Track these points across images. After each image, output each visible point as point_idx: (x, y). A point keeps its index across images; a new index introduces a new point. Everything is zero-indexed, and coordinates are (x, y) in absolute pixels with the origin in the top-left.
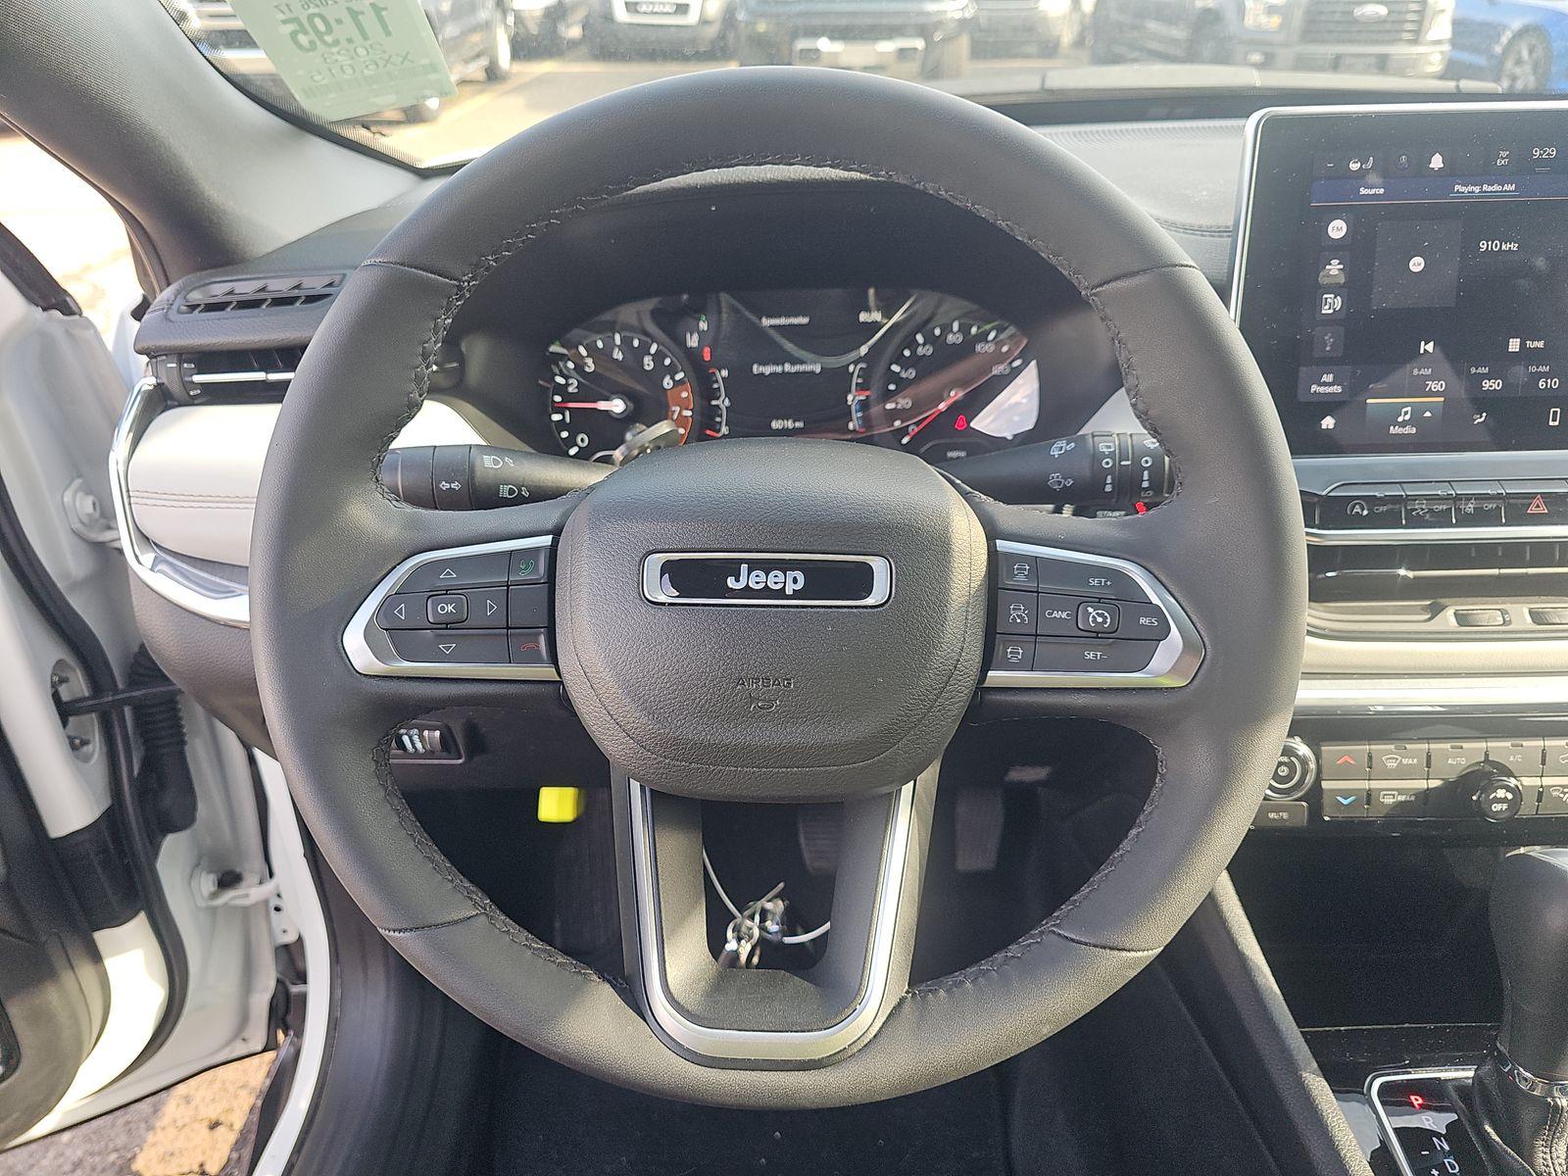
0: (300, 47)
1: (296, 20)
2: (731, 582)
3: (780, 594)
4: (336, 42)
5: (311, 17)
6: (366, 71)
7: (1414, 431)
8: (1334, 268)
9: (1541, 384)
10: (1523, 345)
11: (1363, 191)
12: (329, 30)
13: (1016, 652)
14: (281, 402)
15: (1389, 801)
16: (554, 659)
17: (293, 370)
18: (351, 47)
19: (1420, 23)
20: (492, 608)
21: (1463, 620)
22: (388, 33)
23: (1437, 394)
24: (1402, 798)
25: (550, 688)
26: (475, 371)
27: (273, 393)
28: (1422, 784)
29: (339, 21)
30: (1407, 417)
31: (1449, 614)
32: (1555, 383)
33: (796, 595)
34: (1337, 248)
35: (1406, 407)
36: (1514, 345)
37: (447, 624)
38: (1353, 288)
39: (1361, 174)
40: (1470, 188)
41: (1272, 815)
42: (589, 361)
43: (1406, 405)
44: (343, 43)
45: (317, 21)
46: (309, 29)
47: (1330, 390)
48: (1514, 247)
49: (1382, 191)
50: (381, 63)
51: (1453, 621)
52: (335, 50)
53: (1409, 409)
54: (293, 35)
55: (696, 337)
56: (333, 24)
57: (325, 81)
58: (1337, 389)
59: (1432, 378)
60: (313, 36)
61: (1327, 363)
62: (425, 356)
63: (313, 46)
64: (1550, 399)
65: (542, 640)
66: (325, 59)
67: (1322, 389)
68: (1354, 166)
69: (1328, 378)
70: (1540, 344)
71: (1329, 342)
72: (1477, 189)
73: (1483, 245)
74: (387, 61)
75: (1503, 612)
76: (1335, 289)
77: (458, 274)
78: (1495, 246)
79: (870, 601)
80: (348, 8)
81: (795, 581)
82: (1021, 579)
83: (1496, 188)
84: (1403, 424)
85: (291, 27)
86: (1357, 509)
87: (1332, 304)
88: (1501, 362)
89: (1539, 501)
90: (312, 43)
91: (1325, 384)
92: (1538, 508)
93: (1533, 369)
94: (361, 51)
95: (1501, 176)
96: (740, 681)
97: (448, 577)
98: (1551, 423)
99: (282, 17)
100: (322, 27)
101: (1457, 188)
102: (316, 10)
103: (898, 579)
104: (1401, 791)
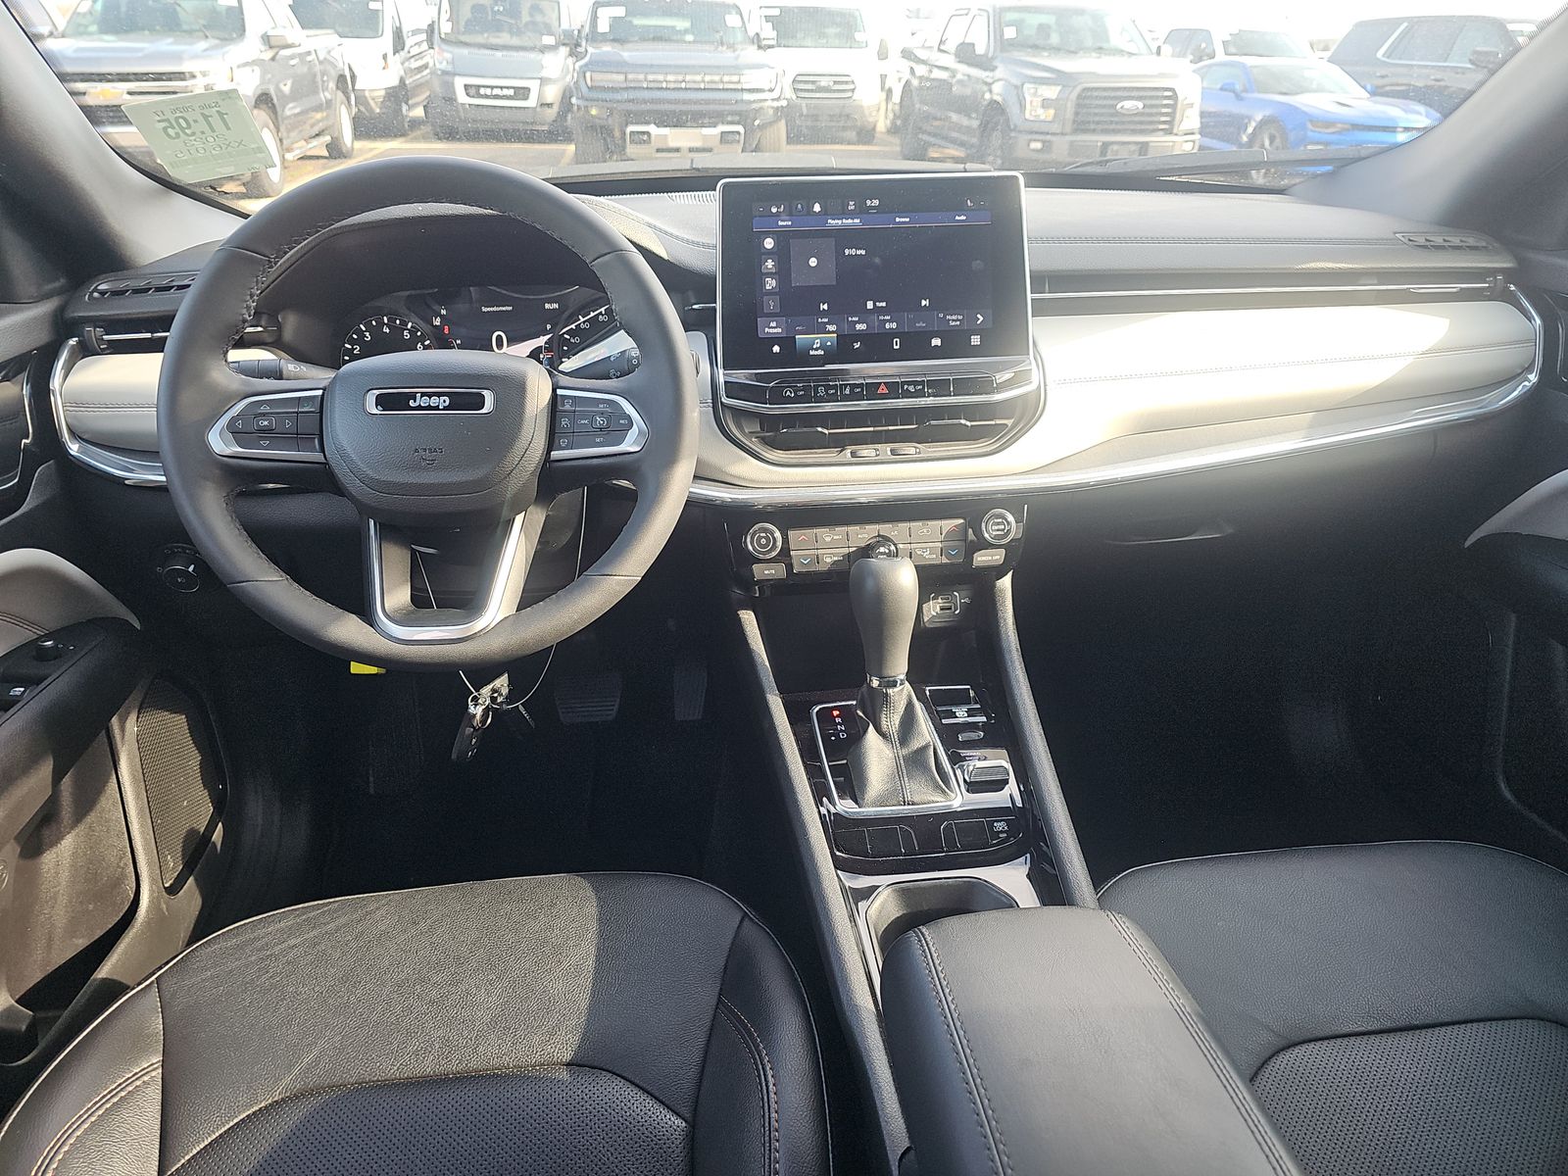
0: (168, 135)
1: (168, 120)
2: (411, 403)
3: (437, 408)
4: (193, 134)
5: (177, 119)
6: (213, 152)
7: (822, 353)
8: (770, 264)
9: (887, 326)
10: (874, 304)
11: (780, 223)
12: (189, 126)
13: (563, 442)
14: (162, 351)
15: (828, 560)
16: (323, 450)
17: (168, 331)
18: (204, 136)
19: (1172, 115)
20: (288, 424)
21: (853, 454)
22: (229, 129)
23: (833, 332)
24: (836, 559)
25: (322, 466)
26: (288, 334)
27: (156, 346)
28: (846, 551)
29: (195, 121)
30: (818, 345)
31: (848, 452)
32: (894, 325)
33: (445, 409)
34: (770, 253)
35: (817, 339)
36: (870, 305)
37: (263, 430)
38: (782, 274)
39: (778, 214)
40: (836, 221)
41: (766, 572)
42: (367, 334)
43: (817, 338)
44: (198, 134)
45: (181, 121)
46: (175, 125)
47: (775, 331)
48: (863, 252)
49: (790, 223)
50: (224, 147)
51: (849, 455)
52: (192, 138)
53: (818, 341)
54: (165, 129)
55: (438, 319)
56: (192, 123)
57: (185, 158)
58: (780, 330)
59: (828, 323)
60: (178, 130)
61: (772, 315)
62: (252, 296)
63: (178, 136)
64: (893, 334)
65: (316, 441)
66: (186, 144)
67: (771, 331)
68: (774, 210)
69: (773, 324)
70: (884, 304)
71: (771, 305)
72: (840, 222)
73: (847, 252)
74: (229, 145)
75: (877, 450)
76: (770, 275)
77: (267, 253)
78: (853, 252)
79: (484, 411)
80: (202, 114)
81: (444, 401)
82: (567, 407)
83: (850, 221)
84: (817, 349)
85: (163, 124)
86: (788, 393)
87: (771, 284)
88: (864, 315)
89: (882, 386)
90: (177, 134)
91: (772, 328)
92: (883, 390)
93: (881, 318)
94: (211, 139)
95: (851, 215)
96: (416, 451)
97: (263, 409)
98: (895, 347)
99: (159, 118)
100: (184, 125)
101: (829, 221)
102: (181, 115)
103: (497, 401)
104: (834, 555)
